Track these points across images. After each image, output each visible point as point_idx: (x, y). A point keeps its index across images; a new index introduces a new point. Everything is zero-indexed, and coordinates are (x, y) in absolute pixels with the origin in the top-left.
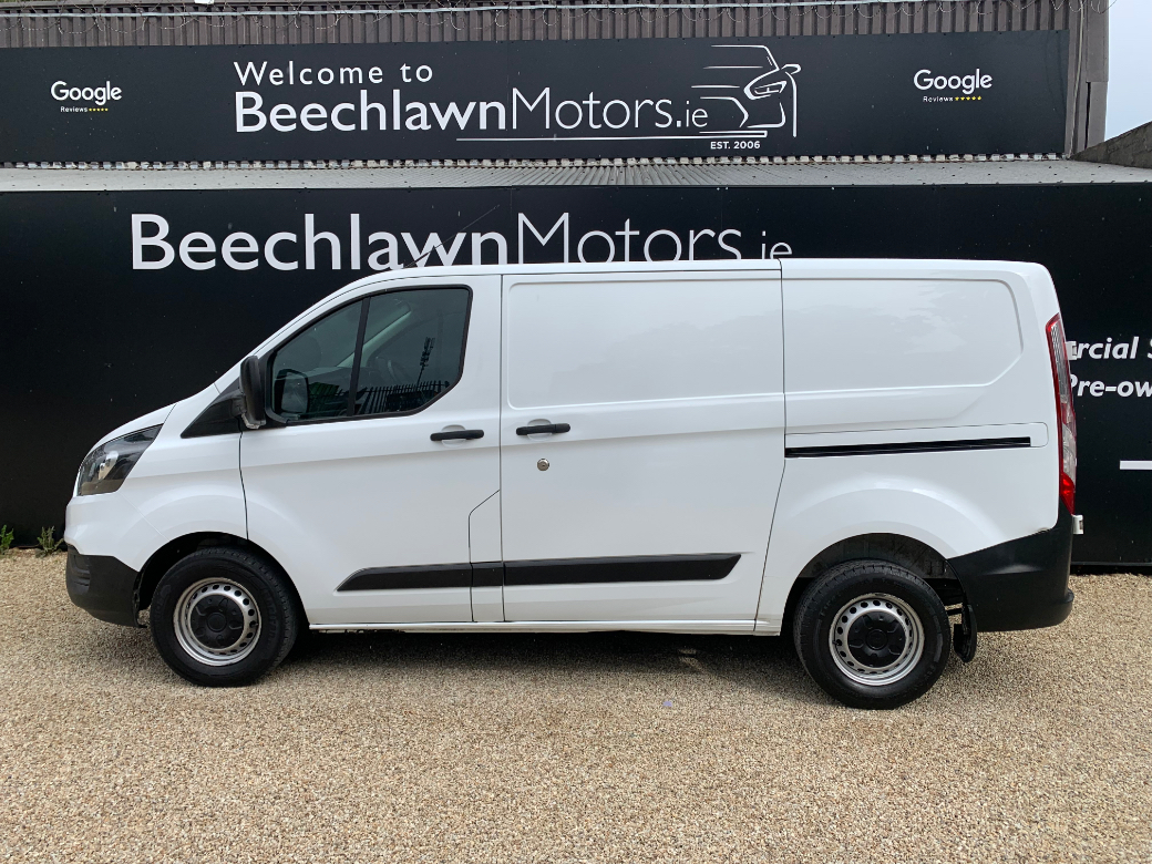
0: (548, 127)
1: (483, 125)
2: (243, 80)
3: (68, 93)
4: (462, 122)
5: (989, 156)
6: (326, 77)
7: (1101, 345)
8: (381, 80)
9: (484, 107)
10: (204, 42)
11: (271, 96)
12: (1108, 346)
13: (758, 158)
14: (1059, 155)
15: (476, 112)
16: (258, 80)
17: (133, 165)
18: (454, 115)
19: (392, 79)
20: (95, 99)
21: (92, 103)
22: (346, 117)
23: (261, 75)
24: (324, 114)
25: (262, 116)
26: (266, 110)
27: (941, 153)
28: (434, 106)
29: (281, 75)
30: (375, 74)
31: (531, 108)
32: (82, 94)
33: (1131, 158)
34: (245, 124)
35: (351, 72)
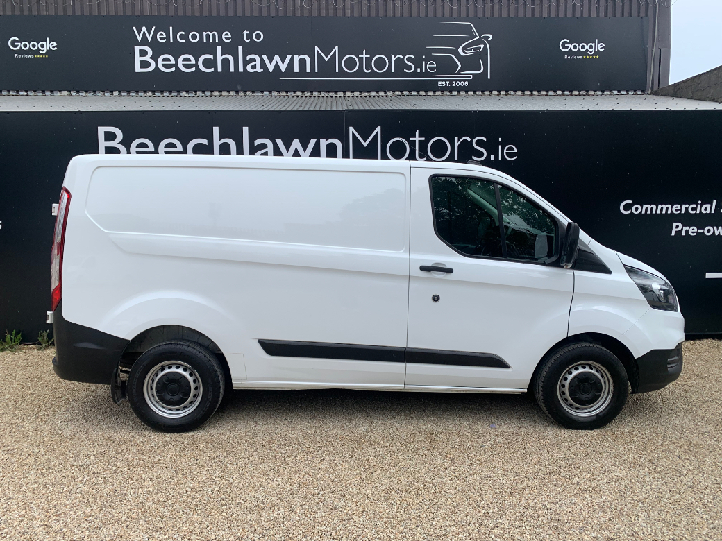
0: (337, 71)
1: (296, 70)
2: (139, 38)
3: (20, 45)
4: (283, 67)
5: (603, 92)
6: (194, 37)
7: (695, 206)
8: (230, 40)
9: (297, 58)
10: (112, 13)
11: (158, 49)
12: (699, 206)
13: (467, 92)
14: (643, 91)
15: (292, 61)
16: (149, 38)
17: (65, 93)
18: (277, 63)
19: (237, 40)
20: (38, 49)
21: (37, 52)
22: (207, 63)
23: (151, 35)
24: (193, 61)
25: (152, 62)
26: (155, 58)
27: (575, 90)
28: (264, 57)
29: (165, 36)
30: (226, 36)
31: (327, 59)
32: (29, 46)
33: (690, 94)
34: (141, 67)
35: (211, 34)
